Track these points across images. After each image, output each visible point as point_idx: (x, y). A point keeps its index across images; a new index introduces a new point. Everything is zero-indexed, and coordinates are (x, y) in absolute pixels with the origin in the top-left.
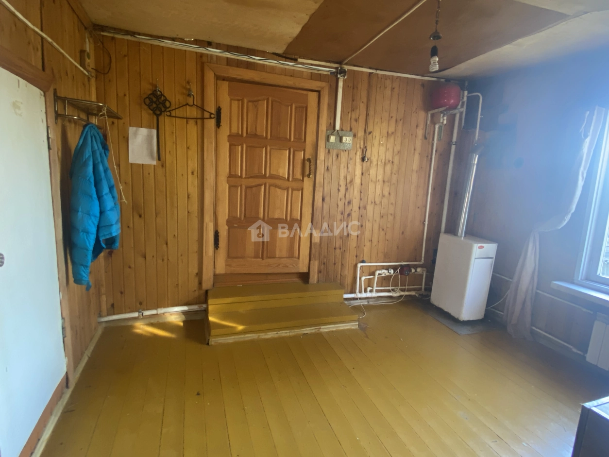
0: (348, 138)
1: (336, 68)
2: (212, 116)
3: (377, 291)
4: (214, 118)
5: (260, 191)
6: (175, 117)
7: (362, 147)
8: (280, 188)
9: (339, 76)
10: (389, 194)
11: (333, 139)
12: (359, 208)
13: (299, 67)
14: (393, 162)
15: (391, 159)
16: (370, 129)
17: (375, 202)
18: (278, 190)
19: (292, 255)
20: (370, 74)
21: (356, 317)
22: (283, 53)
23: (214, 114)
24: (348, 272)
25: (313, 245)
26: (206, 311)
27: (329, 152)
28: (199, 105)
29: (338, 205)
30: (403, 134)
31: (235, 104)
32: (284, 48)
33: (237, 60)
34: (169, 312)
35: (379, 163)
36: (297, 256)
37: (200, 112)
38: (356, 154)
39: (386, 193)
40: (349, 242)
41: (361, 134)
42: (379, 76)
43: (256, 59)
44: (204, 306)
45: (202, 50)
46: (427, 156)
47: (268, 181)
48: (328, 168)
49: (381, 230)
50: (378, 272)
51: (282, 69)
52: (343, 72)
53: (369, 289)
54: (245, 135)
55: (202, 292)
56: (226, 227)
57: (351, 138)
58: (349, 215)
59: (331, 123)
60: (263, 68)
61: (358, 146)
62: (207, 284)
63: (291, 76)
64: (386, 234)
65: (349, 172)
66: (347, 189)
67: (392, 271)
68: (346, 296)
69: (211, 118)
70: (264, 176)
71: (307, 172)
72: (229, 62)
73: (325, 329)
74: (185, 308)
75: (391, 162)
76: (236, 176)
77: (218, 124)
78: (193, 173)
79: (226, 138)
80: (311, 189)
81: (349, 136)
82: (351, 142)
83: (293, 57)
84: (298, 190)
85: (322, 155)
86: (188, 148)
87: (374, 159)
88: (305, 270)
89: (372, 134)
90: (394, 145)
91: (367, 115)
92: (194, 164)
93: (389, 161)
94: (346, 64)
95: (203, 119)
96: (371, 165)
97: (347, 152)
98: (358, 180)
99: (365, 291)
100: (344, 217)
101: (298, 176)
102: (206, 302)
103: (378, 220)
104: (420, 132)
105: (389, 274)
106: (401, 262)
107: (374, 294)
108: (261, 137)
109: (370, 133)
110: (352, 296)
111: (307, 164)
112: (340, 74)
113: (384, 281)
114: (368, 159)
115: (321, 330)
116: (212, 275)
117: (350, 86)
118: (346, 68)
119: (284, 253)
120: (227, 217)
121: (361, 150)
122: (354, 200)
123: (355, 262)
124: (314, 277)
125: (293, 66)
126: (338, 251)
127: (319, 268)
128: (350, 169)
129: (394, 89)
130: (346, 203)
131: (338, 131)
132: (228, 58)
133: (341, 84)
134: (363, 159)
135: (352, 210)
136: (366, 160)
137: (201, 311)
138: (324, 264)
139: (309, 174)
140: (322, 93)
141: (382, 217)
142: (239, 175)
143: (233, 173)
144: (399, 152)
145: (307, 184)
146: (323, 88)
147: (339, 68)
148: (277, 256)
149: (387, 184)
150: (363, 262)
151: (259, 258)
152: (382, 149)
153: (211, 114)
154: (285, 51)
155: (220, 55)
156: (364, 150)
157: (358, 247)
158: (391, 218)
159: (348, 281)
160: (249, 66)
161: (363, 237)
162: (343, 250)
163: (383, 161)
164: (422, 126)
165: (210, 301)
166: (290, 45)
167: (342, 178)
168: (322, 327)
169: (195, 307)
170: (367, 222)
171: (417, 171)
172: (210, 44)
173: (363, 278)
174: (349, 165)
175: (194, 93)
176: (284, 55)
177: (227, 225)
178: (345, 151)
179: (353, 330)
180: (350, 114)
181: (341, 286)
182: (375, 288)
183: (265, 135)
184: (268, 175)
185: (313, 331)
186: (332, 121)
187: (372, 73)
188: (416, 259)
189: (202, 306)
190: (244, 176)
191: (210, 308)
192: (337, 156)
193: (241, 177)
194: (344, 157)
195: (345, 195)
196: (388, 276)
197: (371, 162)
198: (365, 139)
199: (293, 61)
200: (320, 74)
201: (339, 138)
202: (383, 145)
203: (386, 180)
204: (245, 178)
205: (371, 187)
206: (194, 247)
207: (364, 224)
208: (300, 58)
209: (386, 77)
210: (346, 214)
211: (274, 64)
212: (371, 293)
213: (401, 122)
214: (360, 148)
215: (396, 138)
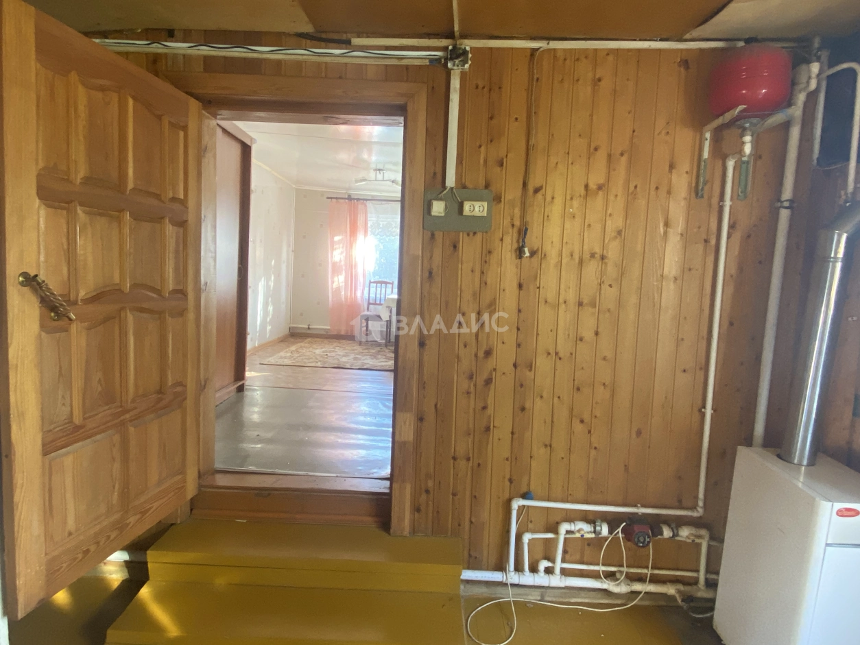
0: (478, 205)
1: (445, 49)
3: (565, 572)
7: (517, 223)
9: (450, 65)
10: (597, 334)
11: (438, 208)
12: (515, 366)
13: (355, 57)
14: (603, 258)
16: (538, 179)
17: (557, 354)
20: (532, 51)
22: (318, 32)
24: (489, 514)
25: (396, 448)
27: (433, 237)
30: (632, 188)
35: (564, 261)
38: (502, 240)
39: (588, 334)
40: (490, 445)
41: (512, 193)
42: (559, 54)
43: (263, 51)
45: (156, 48)
46: (706, 241)
48: (430, 273)
49: (575, 420)
51: (319, 64)
53: (544, 564)
57: (485, 204)
58: (488, 382)
59: (435, 174)
61: (507, 222)
64: (589, 432)
65: (486, 284)
67: (605, 530)
75: (598, 256)
81: (480, 200)
82: (485, 213)
83: (344, 37)
87: (552, 252)
89: (541, 192)
90: (607, 215)
93: (593, 255)
94: (469, 36)
96: (543, 266)
97: (479, 237)
98: (508, 302)
99: (534, 569)
100: (475, 385)
103: (566, 397)
104: (681, 182)
105: (593, 536)
106: (635, 506)
107: (556, 581)
109: (537, 191)
110: (496, 576)
112: (452, 59)
113: (578, 549)
114: (533, 253)
117: (481, 86)
118: (468, 44)
121: (515, 230)
122: (500, 345)
123: (507, 496)
124: (402, 522)
125: (342, 55)
126: (462, 463)
127: (413, 500)
130: (481, 354)
131: (451, 189)
132: (207, 59)
133: (455, 83)
134: (520, 252)
135: (495, 370)
136: (527, 254)
138: (427, 492)
140: (409, 109)
144: (619, 233)
146: (409, 97)
147: (450, 48)
149: (588, 310)
150: (525, 496)
152: (573, 226)
156: (522, 230)
157: (514, 459)
158: (602, 394)
159: (490, 538)
161: (528, 434)
162: (476, 464)
163: (576, 257)
164: (685, 165)
170: (538, 400)
171: (676, 279)
172: (171, 34)
173: (527, 537)
178: (475, 233)
180: (482, 149)
182: (559, 565)
186: (439, 170)
187: (538, 49)
188: (680, 501)
192: (455, 246)
195: (477, 335)
196: (589, 542)
197: (543, 258)
198: (524, 206)
199: (344, 46)
200: (407, 67)
201: (456, 206)
202: (573, 216)
203: (585, 301)
205: (545, 314)
207: (528, 405)
209: (577, 55)
210: (480, 380)
211: (300, 57)
212: (547, 576)
213: (624, 159)
214: (513, 225)
215: (611, 198)
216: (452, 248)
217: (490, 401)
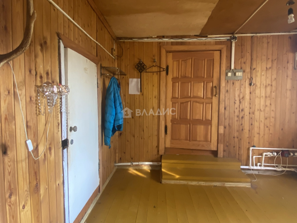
0: (240, 73)
1: (231, 37)
2: (164, 70)
3: (265, 166)
4: (165, 71)
5: (188, 105)
6: (148, 72)
7: (249, 77)
8: (198, 103)
9: (232, 40)
10: (270, 104)
11: (230, 74)
12: (250, 113)
13: (208, 40)
14: (271, 85)
15: (270, 83)
16: (254, 66)
17: (260, 110)
18: (198, 104)
19: (207, 140)
20: (252, 36)
21: (249, 180)
22: (200, 34)
23: (165, 69)
24: (243, 152)
25: (219, 135)
26: (161, 166)
27: (228, 81)
28: (159, 65)
29: (234, 112)
30: (278, 68)
31: (175, 63)
32: (200, 31)
33: (176, 42)
34: (144, 165)
35: (262, 86)
36: (210, 141)
37: (159, 68)
38: (245, 82)
39: (269, 105)
40: (243, 134)
41: (248, 70)
42: (258, 37)
43: (186, 40)
44: (160, 163)
45: (160, 40)
47: (192, 100)
48: (227, 90)
49: (266, 127)
50: (264, 154)
51: (199, 42)
52: (235, 38)
53: (259, 164)
54: (180, 77)
55: (159, 156)
56: (171, 124)
57: (242, 73)
58: (242, 117)
59: (228, 66)
60: (189, 43)
61: (247, 77)
62: (162, 152)
63: (204, 45)
64: (269, 130)
65: (241, 92)
66: (240, 102)
67: (276, 154)
68: (242, 167)
69: (164, 71)
70: (190, 97)
71: (214, 94)
72: (172, 43)
73: (228, 185)
74: (151, 163)
75: (270, 85)
76: (175, 98)
77: (167, 73)
78: (155, 97)
79: (171, 80)
80: (217, 102)
81: (240, 72)
82: (241, 75)
83: (205, 35)
84: (209, 103)
85: (223, 84)
86: (153, 86)
87: (258, 84)
88: (215, 149)
89: (255, 69)
90: (272, 74)
91: (252, 59)
92: (156, 93)
93: (269, 85)
94: (236, 34)
95: (160, 72)
96: (256, 88)
97: (239, 81)
98: (247, 97)
99: (256, 165)
100: (239, 119)
101: (209, 95)
102: (161, 161)
103: (263, 121)
104: (290, 66)
105: (273, 155)
106: (282, 148)
107: (263, 168)
108: (188, 77)
109: (254, 69)
110: (247, 167)
111: (214, 89)
112: (233, 39)
113: (270, 160)
114: (254, 84)
115: (226, 185)
116: (164, 147)
117: (239, 44)
118: (236, 35)
119: (202, 139)
120: (171, 119)
121: (249, 79)
122: (245, 108)
123: (248, 147)
124: (221, 154)
125: (205, 40)
126: (236, 139)
127: (224, 148)
128: (242, 90)
129: (269, 42)
130: (240, 111)
131: (233, 70)
132: (172, 42)
133: (233, 45)
134: (250, 84)
135: (244, 115)
136: (253, 85)
137: (158, 166)
138: (227, 146)
139: (216, 95)
140: (222, 51)
141: (266, 119)
142: (177, 97)
143: (174, 96)
144: (275, 79)
145: (215, 100)
146: (223, 48)
147: (232, 36)
148: (198, 140)
149: (268, 99)
150: (254, 146)
151: (188, 140)
152: (263, 78)
153: (164, 69)
154: (201, 33)
155: (168, 41)
156: (251, 79)
157: (249, 137)
158: (272, 120)
159: (244, 157)
160: (182, 44)
161: (253, 131)
162: (239, 139)
163: (265, 85)
164: (291, 61)
165: (163, 161)
166: (203, 30)
167: (237, 96)
168: (226, 183)
169: (156, 163)
170: (255, 122)
171: (290, 90)
172: (163, 37)
173: (254, 157)
174: (241, 89)
175: (156, 60)
176: (200, 35)
177: (171, 122)
178: (238, 80)
179: (247, 188)
180: (240, 60)
181: (239, 160)
182: (263, 164)
183: (190, 76)
184: (192, 96)
185: (220, 185)
186: (229, 65)
187: (254, 36)
189: (159, 163)
190: (179, 97)
191: (163, 164)
192: (233, 83)
193: (178, 98)
194: (237, 84)
195: (239, 106)
196: (272, 157)
197: (256, 86)
198: (251, 73)
199: (205, 37)
200: (221, 41)
201: (234, 74)
202: (263, 75)
203: (267, 96)
204: (180, 98)
205: (257, 101)
206: (156, 133)
207: (253, 123)
208: (209, 35)
209: (263, 37)
210: (240, 117)
211: (195, 41)
212: (260, 167)
213: (276, 61)
214: (248, 78)
215: (273, 70)
216: (233, 84)
217: (243, 122)
